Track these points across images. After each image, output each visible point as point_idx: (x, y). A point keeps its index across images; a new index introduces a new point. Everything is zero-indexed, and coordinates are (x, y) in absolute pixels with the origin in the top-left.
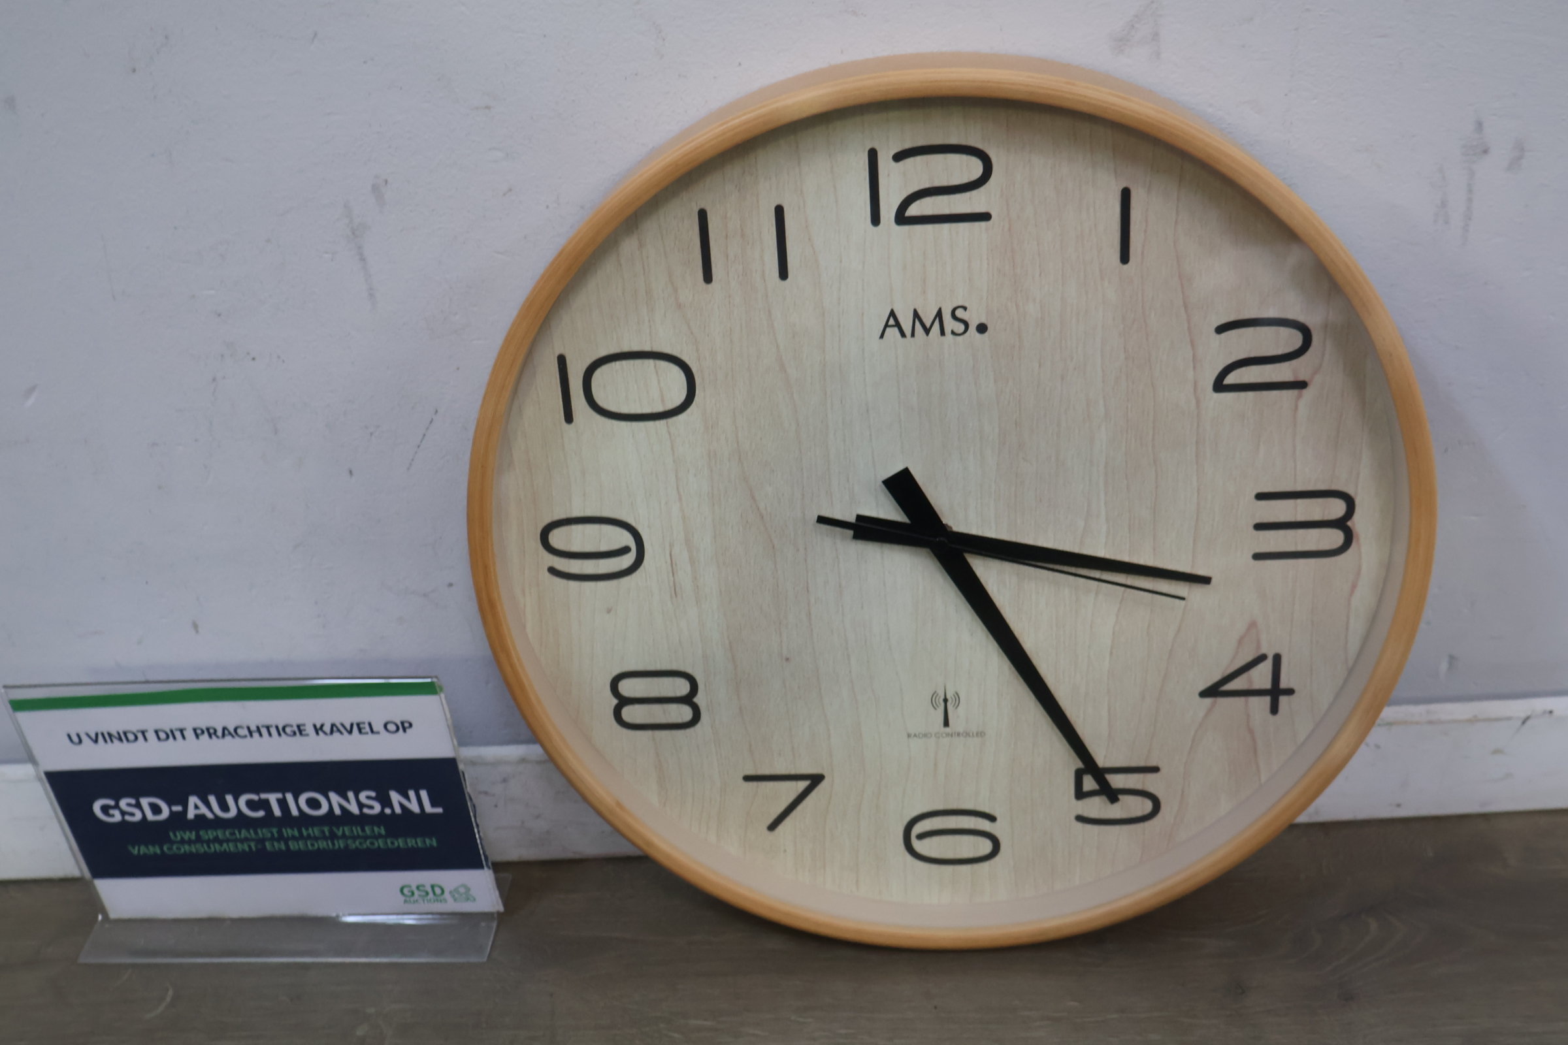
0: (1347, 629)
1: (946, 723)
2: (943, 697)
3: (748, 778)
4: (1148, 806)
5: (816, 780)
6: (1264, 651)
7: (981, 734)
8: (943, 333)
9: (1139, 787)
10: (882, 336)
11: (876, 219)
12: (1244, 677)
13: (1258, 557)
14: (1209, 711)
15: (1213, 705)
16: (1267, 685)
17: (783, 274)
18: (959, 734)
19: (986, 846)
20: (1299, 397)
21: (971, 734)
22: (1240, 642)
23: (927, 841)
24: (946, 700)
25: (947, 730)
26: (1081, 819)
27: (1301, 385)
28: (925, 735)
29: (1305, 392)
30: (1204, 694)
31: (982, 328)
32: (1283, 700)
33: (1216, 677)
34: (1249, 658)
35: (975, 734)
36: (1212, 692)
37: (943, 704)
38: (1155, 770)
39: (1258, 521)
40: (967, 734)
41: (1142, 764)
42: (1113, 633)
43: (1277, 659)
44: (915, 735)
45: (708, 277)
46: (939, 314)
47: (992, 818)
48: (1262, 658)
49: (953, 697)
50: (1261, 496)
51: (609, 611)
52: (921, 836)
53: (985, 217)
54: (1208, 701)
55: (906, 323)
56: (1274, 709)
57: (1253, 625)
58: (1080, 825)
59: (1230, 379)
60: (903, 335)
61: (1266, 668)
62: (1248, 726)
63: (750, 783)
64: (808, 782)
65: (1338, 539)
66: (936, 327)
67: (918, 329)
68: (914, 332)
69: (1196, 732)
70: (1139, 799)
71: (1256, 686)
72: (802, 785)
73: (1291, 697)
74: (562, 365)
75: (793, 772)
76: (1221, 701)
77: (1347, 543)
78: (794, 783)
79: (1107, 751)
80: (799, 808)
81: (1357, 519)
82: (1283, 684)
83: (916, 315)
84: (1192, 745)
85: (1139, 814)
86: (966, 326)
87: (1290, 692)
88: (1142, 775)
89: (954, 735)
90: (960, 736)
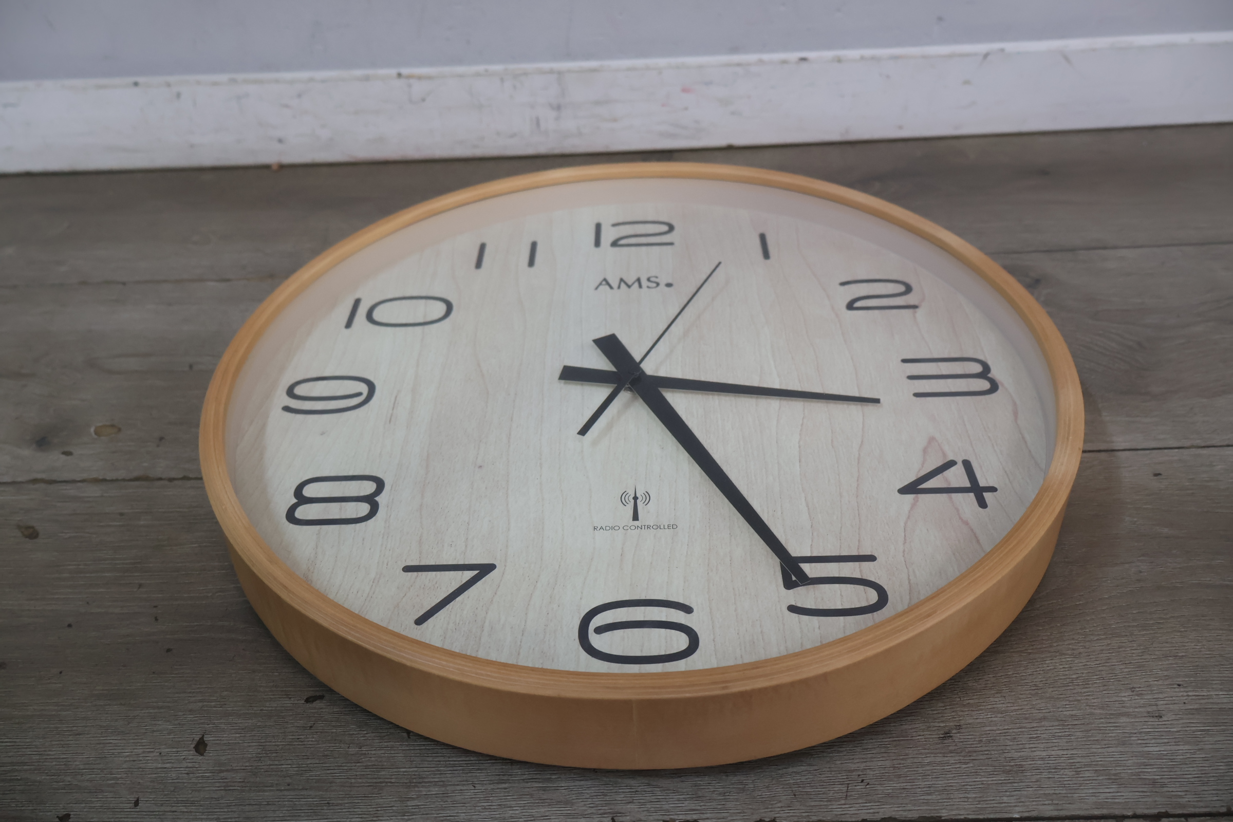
0: (1026, 442)
1: (636, 517)
2: (633, 495)
3: (408, 569)
4: (873, 596)
5: (485, 570)
6: (951, 457)
7: (673, 527)
8: (640, 286)
9: (857, 575)
10: (596, 288)
11: (597, 243)
12: (939, 477)
13: (917, 395)
14: (913, 506)
15: (916, 501)
16: (967, 484)
17: (531, 263)
18: (648, 527)
19: (680, 641)
20: (915, 312)
21: (662, 527)
22: (925, 451)
23: (607, 635)
24: (635, 498)
25: (636, 523)
26: (793, 609)
27: (915, 307)
28: (613, 528)
29: (917, 310)
30: (904, 491)
31: (669, 285)
32: (987, 496)
33: (911, 478)
34: (939, 463)
35: (666, 527)
36: (911, 489)
37: (633, 501)
38: (871, 558)
39: (909, 374)
40: (659, 527)
41: (855, 553)
42: (800, 447)
43: (967, 465)
44: (602, 528)
45: (479, 265)
46: (639, 280)
47: (688, 609)
48: (951, 464)
49: (643, 495)
50: (905, 361)
51: (323, 434)
52: (599, 630)
53: (671, 244)
54: (910, 498)
55: (615, 284)
56: (982, 504)
57: (932, 440)
58: (795, 616)
59: (858, 304)
60: (611, 287)
61: (958, 470)
62: (960, 518)
63: (410, 574)
64: (476, 572)
65: (985, 385)
66: (636, 285)
67: (623, 285)
68: (619, 287)
69: (906, 524)
70: (860, 588)
71: (955, 484)
72: (469, 574)
73: (995, 493)
74: (357, 302)
75: (461, 562)
76: (922, 497)
77: (994, 387)
78: (460, 573)
79: (812, 541)
80: (459, 599)
81: (995, 373)
82: (982, 483)
83: (622, 280)
84: (905, 536)
85: (864, 604)
86: (658, 284)
87: (993, 489)
88: (857, 564)
89: (643, 527)
90: (651, 528)
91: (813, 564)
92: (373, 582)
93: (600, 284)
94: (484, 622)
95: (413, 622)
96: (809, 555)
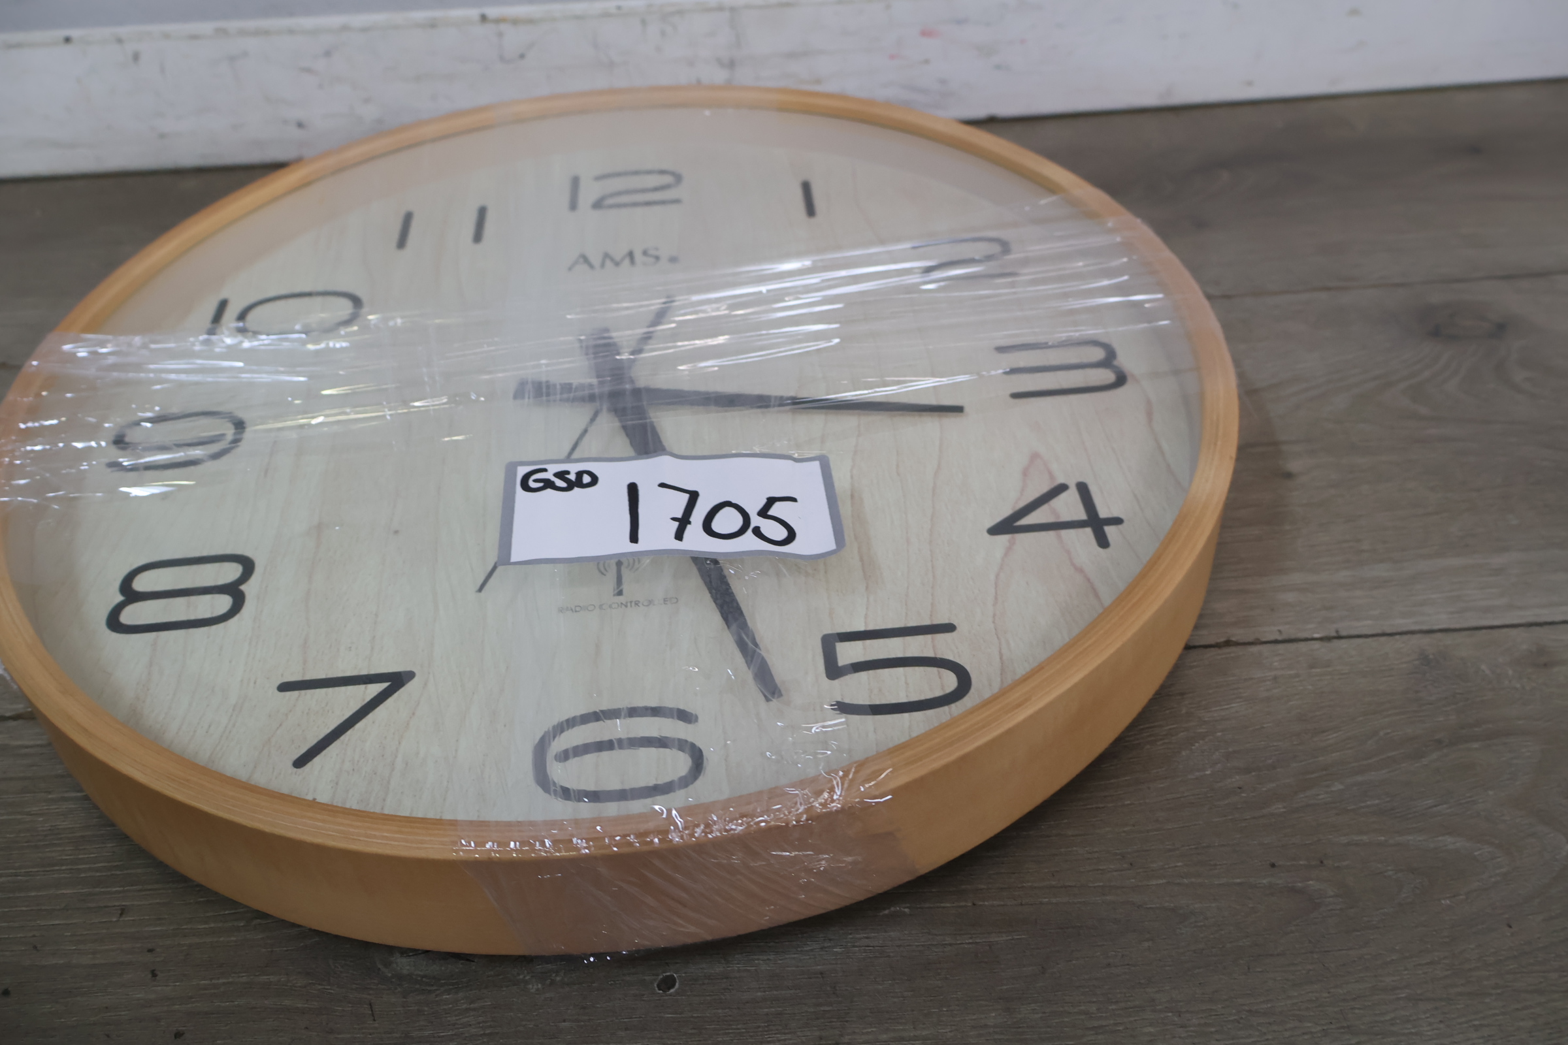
0: (1163, 453)
1: (618, 591)
3: (285, 687)
4: (950, 681)
5: (396, 681)
6: (1061, 480)
7: (672, 601)
8: (632, 263)
9: (929, 653)
10: (570, 269)
11: (573, 206)
12: (1045, 507)
13: (1016, 396)
14: (1009, 550)
15: (1012, 543)
16: (1082, 515)
17: (478, 237)
18: (637, 604)
19: (678, 765)
20: (1015, 281)
21: (656, 603)
22: (1025, 473)
23: (574, 762)
24: (619, 563)
25: (621, 599)
26: (840, 707)
27: (1012, 274)
28: (585, 608)
29: (1015, 278)
30: (995, 530)
31: (673, 260)
32: (1110, 530)
33: (1006, 512)
34: (1045, 488)
35: (662, 602)
36: (1006, 527)
37: (615, 567)
38: (949, 628)
39: (1007, 367)
40: (651, 602)
41: (927, 622)
43: (1083, 489)
44: (569, 609)
45: (402, 243)
46: (631, 255)
47: (690, 718)
48: (1061, 488)
50: (999, 349)
51: (165, 498)
52: (565, 756)
53: (677, 201)
54: (1004, 539)
55: (596, 260)
56: (1103, 542)
57: (1035, 456)
58: (842, 717)
59: (935, 274)
60: (591, 266)
61: (1070, 497)
62: (1073, 564)
63: (288, 694)
64: (385, 685)
65: (1108, 376)
66: (627, 261)
67: (608, 263)
68: (603, 265)
69: (997, 576)
70: (933, 671)
71: (1066, 517)
72: (375, 689)
73: (1120, 527)
74: (223, 305)
75: (364, 672)
76: (1021, 537)
77: (1121, 380)
78: (362, 687)
79: (867, 608)
80: (360, 726)
81: (1125, 360)
82: (1103, 513)
83: (607, 256)
84: (996, 593)
85: (938, 693)
86: (657, 258)
87: (1117, 521)
88: (929, 637)
89: (629, 604)
90: (640, 604)
91: (868, 642)
92: (233, 710)
93: (576, 263)
94: (396, 757)
95: (290, 763)
96: (862, 628)
